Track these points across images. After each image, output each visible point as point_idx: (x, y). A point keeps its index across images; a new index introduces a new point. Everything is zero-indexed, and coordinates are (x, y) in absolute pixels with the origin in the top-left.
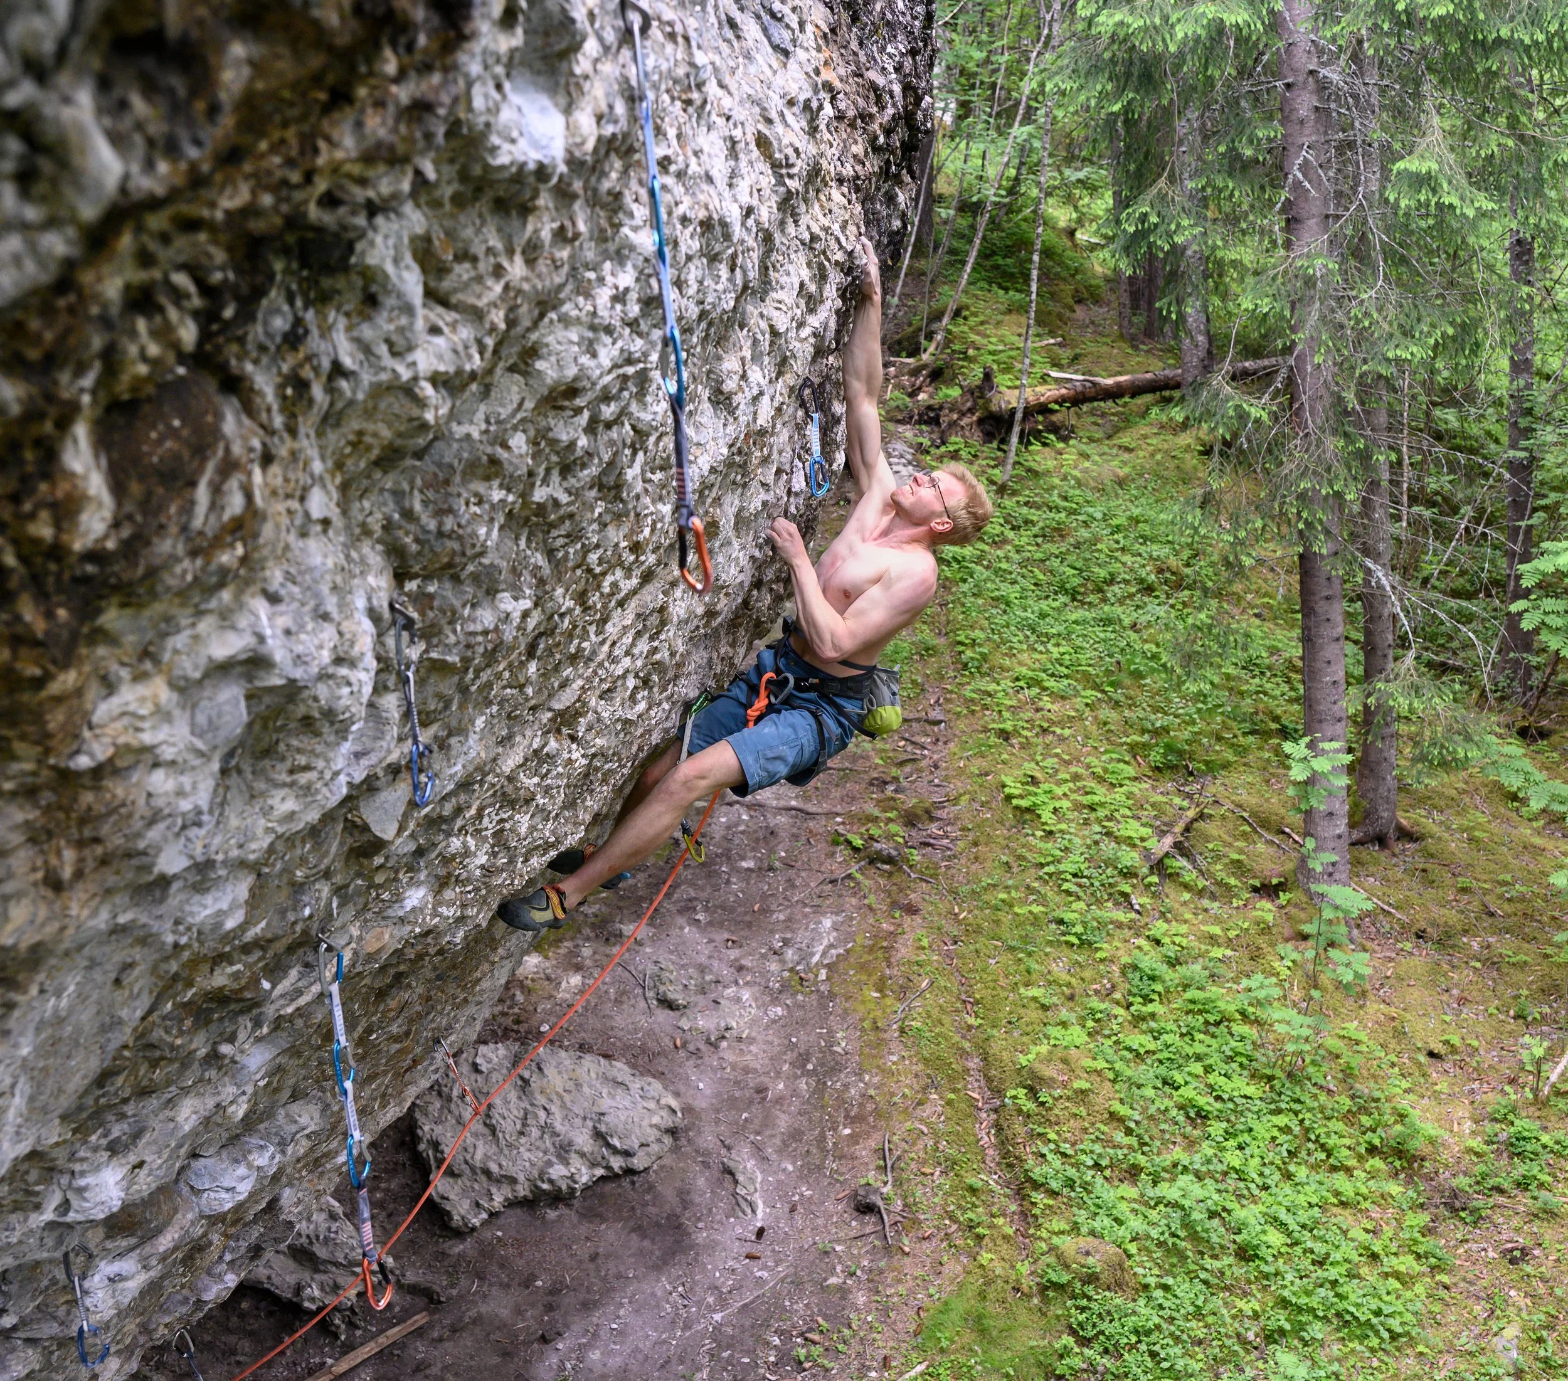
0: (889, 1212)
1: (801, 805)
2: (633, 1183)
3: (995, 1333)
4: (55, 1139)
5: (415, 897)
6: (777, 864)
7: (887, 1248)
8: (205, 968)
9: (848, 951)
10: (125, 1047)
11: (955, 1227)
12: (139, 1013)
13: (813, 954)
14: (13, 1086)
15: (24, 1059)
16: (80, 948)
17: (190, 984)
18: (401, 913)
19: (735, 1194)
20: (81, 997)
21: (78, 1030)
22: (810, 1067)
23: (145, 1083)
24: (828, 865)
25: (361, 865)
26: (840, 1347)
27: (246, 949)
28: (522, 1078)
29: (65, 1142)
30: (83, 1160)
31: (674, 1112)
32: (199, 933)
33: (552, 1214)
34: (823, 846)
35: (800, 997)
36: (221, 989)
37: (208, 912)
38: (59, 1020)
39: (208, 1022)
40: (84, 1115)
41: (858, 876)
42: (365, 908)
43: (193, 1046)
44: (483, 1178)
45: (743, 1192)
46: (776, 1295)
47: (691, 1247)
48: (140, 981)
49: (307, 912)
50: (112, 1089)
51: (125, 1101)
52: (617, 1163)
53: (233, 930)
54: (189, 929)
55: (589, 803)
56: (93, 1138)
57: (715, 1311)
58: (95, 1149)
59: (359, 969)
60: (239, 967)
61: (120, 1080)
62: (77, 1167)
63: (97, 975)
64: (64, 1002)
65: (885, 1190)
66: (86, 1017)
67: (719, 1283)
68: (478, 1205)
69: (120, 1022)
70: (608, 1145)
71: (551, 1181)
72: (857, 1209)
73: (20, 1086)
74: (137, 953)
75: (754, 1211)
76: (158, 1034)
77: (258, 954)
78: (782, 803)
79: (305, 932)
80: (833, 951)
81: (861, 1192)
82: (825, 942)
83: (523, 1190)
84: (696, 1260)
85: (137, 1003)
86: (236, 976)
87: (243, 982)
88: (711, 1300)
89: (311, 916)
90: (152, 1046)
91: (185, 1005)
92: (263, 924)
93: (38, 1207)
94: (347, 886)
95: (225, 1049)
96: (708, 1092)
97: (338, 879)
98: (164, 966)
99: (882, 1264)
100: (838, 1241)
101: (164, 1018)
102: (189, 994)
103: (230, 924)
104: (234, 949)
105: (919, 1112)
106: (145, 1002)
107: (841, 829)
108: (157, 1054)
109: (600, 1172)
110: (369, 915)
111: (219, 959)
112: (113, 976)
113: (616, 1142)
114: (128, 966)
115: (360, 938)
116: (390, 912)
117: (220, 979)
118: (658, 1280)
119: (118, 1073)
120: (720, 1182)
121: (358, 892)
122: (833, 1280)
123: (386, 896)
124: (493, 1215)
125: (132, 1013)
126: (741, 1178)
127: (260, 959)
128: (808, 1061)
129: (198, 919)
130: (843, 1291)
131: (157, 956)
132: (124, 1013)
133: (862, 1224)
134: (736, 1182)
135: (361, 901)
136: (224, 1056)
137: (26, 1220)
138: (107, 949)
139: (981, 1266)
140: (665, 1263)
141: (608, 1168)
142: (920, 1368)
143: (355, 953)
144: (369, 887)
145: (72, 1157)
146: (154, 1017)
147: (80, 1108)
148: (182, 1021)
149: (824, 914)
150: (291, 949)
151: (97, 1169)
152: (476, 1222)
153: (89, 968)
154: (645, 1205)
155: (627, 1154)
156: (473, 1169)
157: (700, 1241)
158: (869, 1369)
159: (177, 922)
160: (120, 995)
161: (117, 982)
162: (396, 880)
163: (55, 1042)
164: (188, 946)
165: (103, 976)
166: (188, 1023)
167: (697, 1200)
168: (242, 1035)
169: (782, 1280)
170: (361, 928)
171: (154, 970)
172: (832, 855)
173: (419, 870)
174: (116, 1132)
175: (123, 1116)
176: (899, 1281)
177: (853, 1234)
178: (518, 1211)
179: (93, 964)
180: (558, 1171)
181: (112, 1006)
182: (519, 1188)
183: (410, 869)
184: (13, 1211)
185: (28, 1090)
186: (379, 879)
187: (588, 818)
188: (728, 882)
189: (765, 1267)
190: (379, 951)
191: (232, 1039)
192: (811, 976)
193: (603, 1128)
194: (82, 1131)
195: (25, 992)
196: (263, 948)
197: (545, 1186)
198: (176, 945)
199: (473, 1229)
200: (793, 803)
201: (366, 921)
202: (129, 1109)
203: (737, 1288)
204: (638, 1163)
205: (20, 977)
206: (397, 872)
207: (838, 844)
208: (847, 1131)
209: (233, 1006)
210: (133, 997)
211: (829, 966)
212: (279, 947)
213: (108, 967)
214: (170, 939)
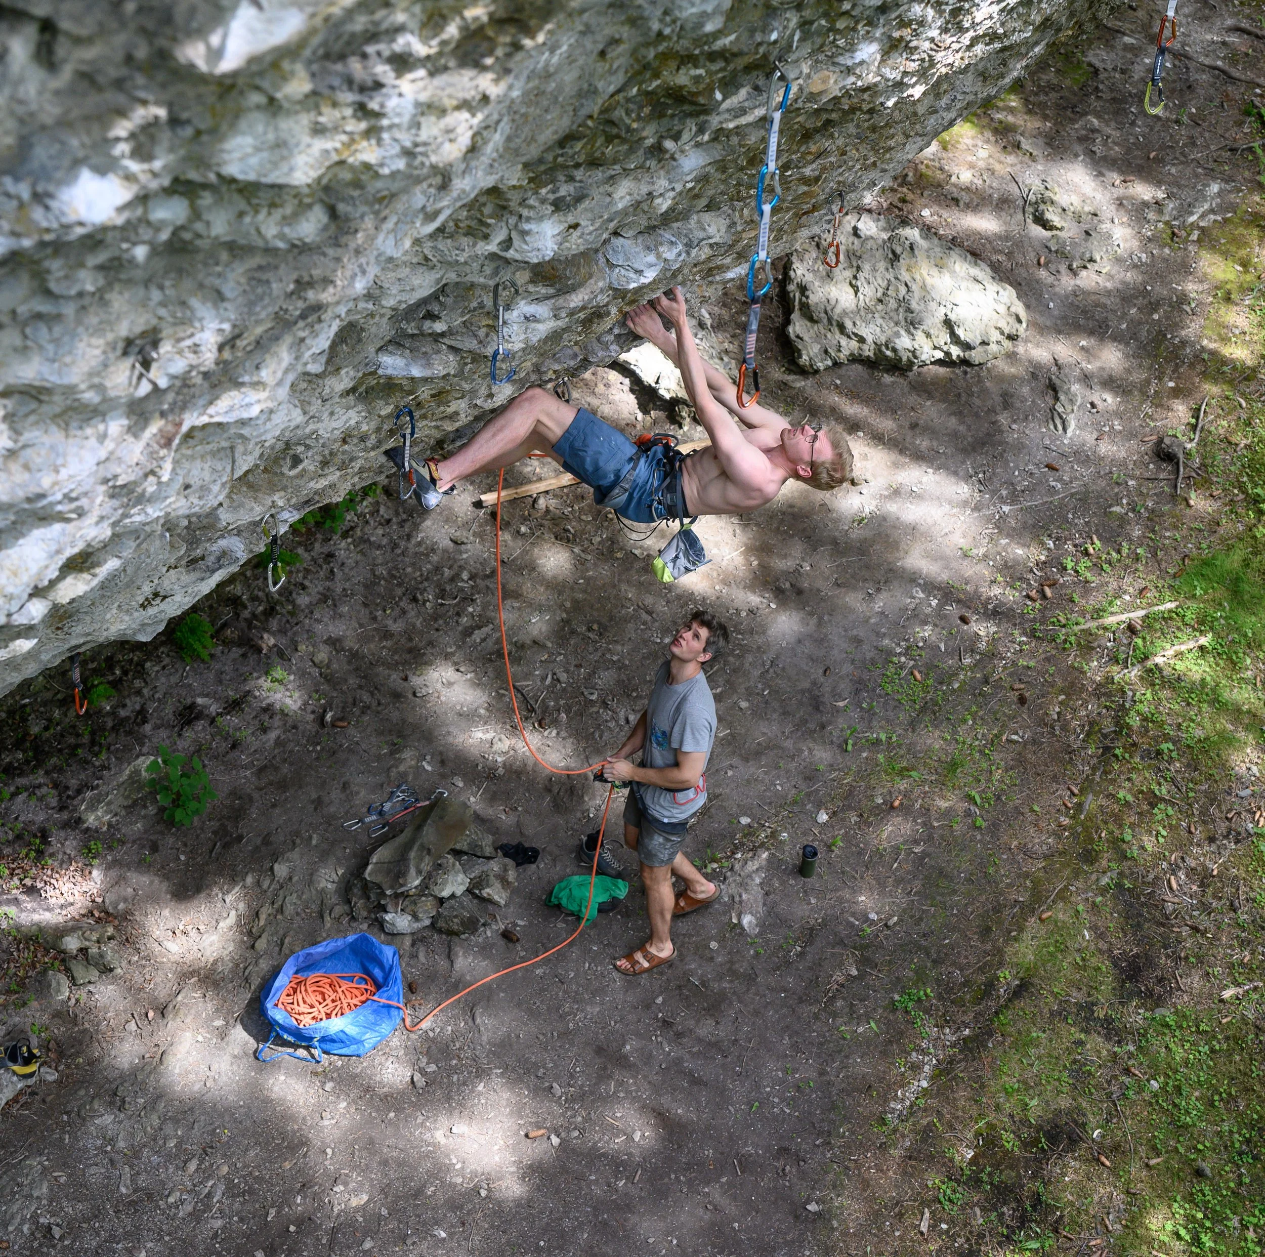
0: (1186, 466)
1: (1226, 68)
2: (966, 373)
3: (1246, 597)
4: (514, 182)
5: (868, 51)
6: (1185, 119)
7: (1173, 497)
8: (673, 64)
9: (1226, 220)
10: (590, 117)
11: (1241, 496)
12: (612, 89)
13: (1192, 214)
14: (498, 122)
15: (513, 101)
16: (582, 11)
17: (656, 75)
18: (850, 63)
19: (1053, 409)
20: (570, 59)
21: (560, 88)
22: (1156, 317)
23: (598, 154)
24: (1232, 133)
25: (831, 6)
26: (1105, 566)
27: (712, 56)
28: (893, 252)
29: (521, 187)
30: (531, 207)
31: (1019, 321)
32: (682, 28)
33: (887, 379)
34: (1233, 113)
35: (1167, 251)
36: (681, 88)
37: (694, 10)
38: (547, 75)
39: (662, 115)
40: (542, 168)
41: (1259, 151)
42: (820, 49)
43: (644, 134)
44: (836, 330)
45: (1061, 410)
46: (1062, 505)
47: (1000, 443)
48: (620, 57)
49: (774, 36)
50: (570, 152)
51: (577, 166)
52: (955, 351)
53: (707, 35)
54: (674, 22)
55: (1044, 6)
56: (543, 191)
57: (1005, 503)
58: (543, 201)
59: (800, 104)
60: (701, 72)
61: (578, 146)
62: (525, 212)
63: (588, 43)
64: (555, 60)
65: (1189, 446)
66: (569, 77)
67: (1015, 481)
68: (826, 352)
69: (595, 92)
70: (953, 334)
71: (894, 350)
72: (1158, 456)
73: (502, 124)
74: (625, 32)
75: (1065, 430)
76: (619, 113)
77: (720, 64)
78: (1207, 61)
79: (765, 56)
80: (1212, 217)
81: (1167, 441)
82: (1206, 206)
83: (868, 351)
84: (1002, 455)
85: (613, 78)
86: (697, 79)
87: (702, 87)
88: (1004, 493)
89: (775, 42)
90: (611, 123)
91: (648, 93)
92: (732, 37)
93: (486, 237)
94: (811, 23)
95: (669, 144)
96: (1056, 313)
97: (807, 13)
98: (643, 51)
99: (1166, 508)
100: (1132, 477)
101: (628, 100)
102: (655, 83)
103: (709, 28)
104: (702, 53)
105: (1242, 387)
106: (619, 79)
107: (1257, 101)
108: (615, 131)
109: (939, 355)
110: (821, 57)
111: (688, 59)
112: (600, 47)
113: (960, 332)
114: (615, 42)
115: (808, 76)
116: (841, 60)
117: (683, 78)
118: (963, 462)
119: (579, 139)
120: (1043, 394)
121: (818, 33)
122: (1117, 509)
123: (841, 42)
124: (836, 364)
125: (608, 86)
126: (1062, 397)
127: (722, 69)
128: (1155, 310)
129: (685, 14)
130: (1123, 520)
131: (640, 39)
132: (600, 85)
133: (1159, 469)
134: (1057, 399)
135: (819, 41)
136: (666, 151)
137: (474, 245)
138: (603, 20)
139: (1254, 537)
140: (974, 450)
141: (948, 354)
142: (1171, 605)
143: (801, 89)
144: (830, 30)
145: (523, 203)
146: (620, 97)
147: (541, 161)
148: (641, 108)
149: (1214, 179)
150: (748, 69)
151: (541, 219)
152: (821, 366)
153: (583, 33)
154: (971, 395)
155: (967, 346)
156: (830, 320)
157: (1010, 440)
158: (1125, 592)
159: (666, 13)
160: (602, 67)
161: (602, 54)
162: (854, 29)
163: (540, 93)
164: (669, 38)
165: (592, 45)
166: (647, 110)
167: (1018, 405)
168: (686, 136)
169: (1072, 495)
170: (811, 67)
171: (634, 52)
172: (1240, 124)
173: (876, 26)
174: (562, 192)
175: (571, 179)
176: (1176, 527)
177: (1147, 475)
178: (860, 367)
179: (587, 31)
180: (904, 342)
181: (591, 75)
182: (865, 347)
183: (870, 23)
184: (465, 235)
185: (508, 130)
186: (841, 24)
187: (1038, 19)
188: (1133, 123)
189: (1060, 480)
190: (821, 93)
191: (676, 137)
192: (1183, 233)
193: (952, 317)
194: (536, 182)
195: (533, 38)
196: (726, 60)
197: (889, 353)
198: (660, 34)
199: (817, 372)
200: (1219, 63)
201: (817, 61)
202: (579, 174)
203: (1030, 490)
204: (976, 356)
205: (533, 23)
206: (857, 23)
207: (1249, 114)
208: (1171, 384)
209: (686, 108)
210: (612, 72)
211: (1202, 229)
212: (741, 63)
213: (599, 37)
214: (655, 26)
